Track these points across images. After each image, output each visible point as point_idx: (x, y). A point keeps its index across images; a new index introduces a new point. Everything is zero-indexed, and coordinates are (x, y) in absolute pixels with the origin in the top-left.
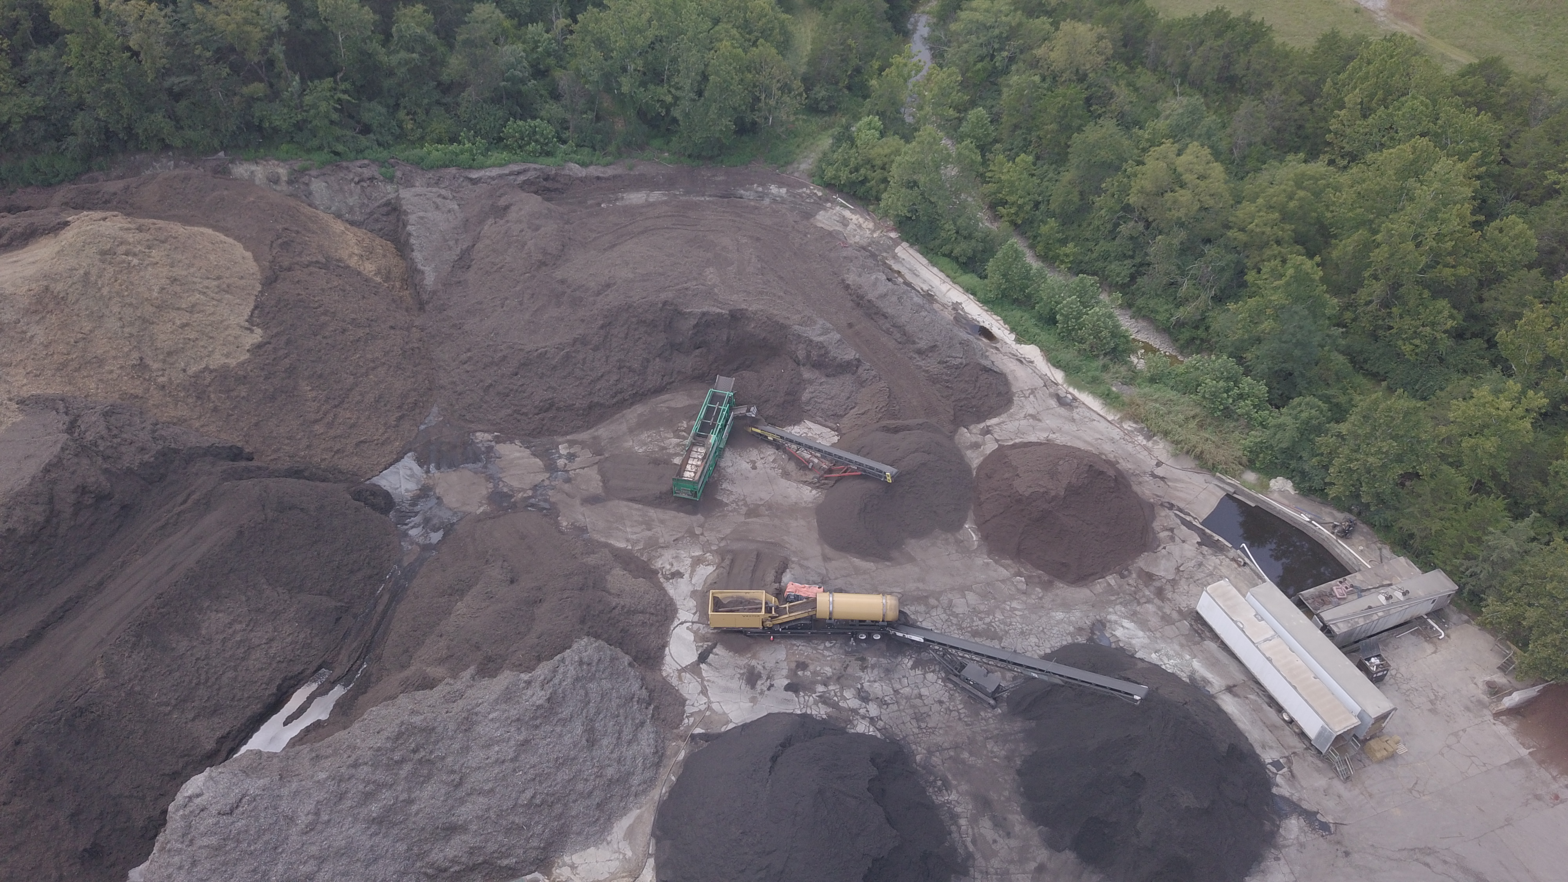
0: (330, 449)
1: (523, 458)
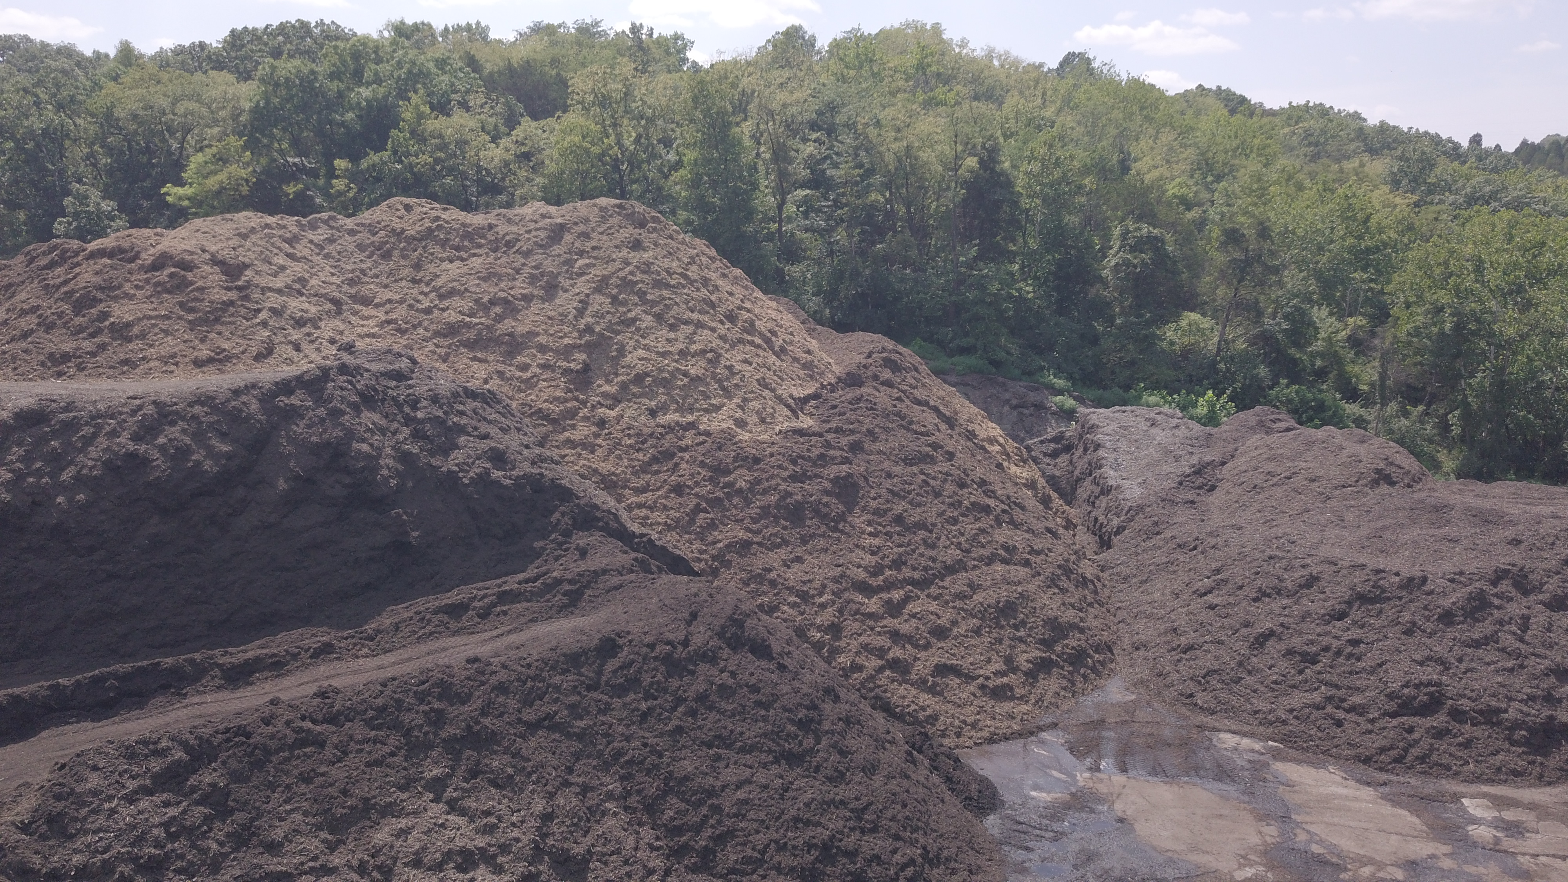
0: (881, 652)
1: (1356, 799)
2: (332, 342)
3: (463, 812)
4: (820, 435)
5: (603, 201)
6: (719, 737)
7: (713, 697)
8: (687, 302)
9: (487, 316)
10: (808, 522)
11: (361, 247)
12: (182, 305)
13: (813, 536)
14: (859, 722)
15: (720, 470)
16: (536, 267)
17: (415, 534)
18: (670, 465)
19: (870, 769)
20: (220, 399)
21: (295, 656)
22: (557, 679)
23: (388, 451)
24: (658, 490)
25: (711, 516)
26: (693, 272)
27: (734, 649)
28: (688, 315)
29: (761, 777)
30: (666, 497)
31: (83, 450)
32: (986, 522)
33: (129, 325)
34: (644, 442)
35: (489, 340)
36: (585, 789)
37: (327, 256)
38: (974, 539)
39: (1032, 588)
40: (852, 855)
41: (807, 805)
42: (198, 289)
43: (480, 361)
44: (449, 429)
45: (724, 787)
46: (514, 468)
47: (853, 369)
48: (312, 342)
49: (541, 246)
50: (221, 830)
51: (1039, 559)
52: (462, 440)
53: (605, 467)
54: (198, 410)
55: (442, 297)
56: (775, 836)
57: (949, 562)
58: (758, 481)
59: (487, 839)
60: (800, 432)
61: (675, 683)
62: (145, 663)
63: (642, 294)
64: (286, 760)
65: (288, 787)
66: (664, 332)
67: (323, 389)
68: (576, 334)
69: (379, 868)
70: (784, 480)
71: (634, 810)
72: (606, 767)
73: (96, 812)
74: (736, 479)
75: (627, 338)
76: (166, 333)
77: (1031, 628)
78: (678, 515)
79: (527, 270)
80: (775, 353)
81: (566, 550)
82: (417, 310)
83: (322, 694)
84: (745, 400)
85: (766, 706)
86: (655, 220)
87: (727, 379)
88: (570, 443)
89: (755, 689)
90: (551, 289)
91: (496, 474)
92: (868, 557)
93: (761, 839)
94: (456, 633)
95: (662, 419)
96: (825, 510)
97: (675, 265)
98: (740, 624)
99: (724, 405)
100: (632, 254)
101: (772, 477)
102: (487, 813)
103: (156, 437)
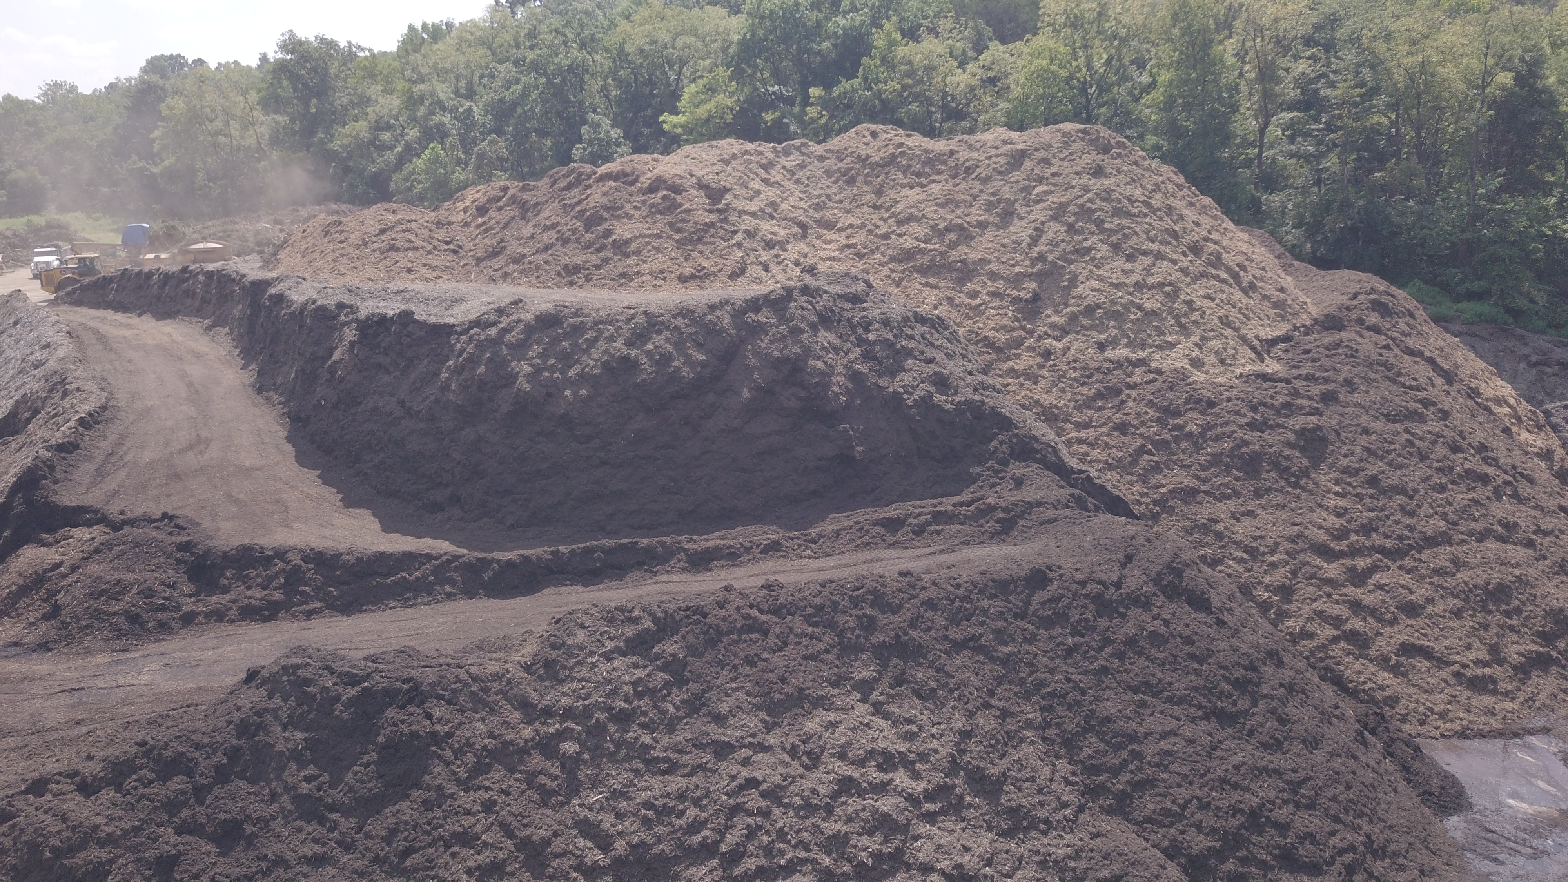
2: (797, 264)
3: (887, 716)
4: (1288, 382)
5: (1067, 126)
6: (1146, 683)
7: (1142, 643)
8: (1147, 232)
9: (942, 242)
10: (1265, 475)
11: (828, 173)
12: (671, 225)
13: (1269, 490)
14: (1303, 692)
15: (1169, 411)
16: (994, 194)
17: (860, 449)
18: (1116, 402)
19: (1312, 743)
20: (700, 312)
21: (748, 550)
22: (985, 603)
23: (840, 369)
24: (1101, 426)
25: (1156, 459)
26: (1157, 201)
27: (1170, 598)
28: (1148, 245)
29: (1188, 731)
30: (1109, 435)
31: (586, 351)
32: (1481, 492)
33: (627, 242)
34: (1089, 377)
35: (942, 266)
36: (1005, 714)
37: (797, 182)
38: (1465, 509)
39: (1533, 572)
40: (1283, 828)
41: (1237, 768)
42: (685, 211)
43: (932, 286)
44: (898, 352)
45: (1147, 735)
46: (956, 393)
47: (1333, 310)
48: (779, 263)
49: (1000, 173)
50: (678, 696)
51: (1547, 541)
52: (909, 363)
53: (1047, 399)
54: (680, 321)
55: (900, 223)
56: (1198, 793)
57: (1430, 533)
58: (1210, 427)
59: (908, 745)
60: (1264, 377)
61: (1103, 623)
62: (626, 541)
63: (1099, 223)
64: (736, 642)
65: (735, 667)
66: (1121, 263)
67: (786, 308)
68: (1028, 263)
69: (809, 754)
70: (1241, 427)
71: (1052, 743)
72: (1027, 696)
73: (581, 663)
74: (1186, 422)
75: (1080, 268)
76: (657, 250)
77: (1527, 618)
78: (1120, 454)
79: (984, 197)
80: (1242, 289)
81: (1002, 478)
82: (876, 236)
83: (769, 587)
84: (1203, 338)
85: (1201, 660)
86: (1120, 145)
87: (1186, 315)
88: (1013, 373)
89: (1189, 641)
90: (1007, 216)
91: (939, 398)
92: (1332, 519)
93: (1183, 794)
94: (891, 546)
95: (1111, 354)
96: (1285, 464)
97: (1138, 192)
98: (1179, 574)
99: (1180, 343)
100: (1093, 181)
101: (1227, 423)
102: (909, 721)
103: (645, 344)
